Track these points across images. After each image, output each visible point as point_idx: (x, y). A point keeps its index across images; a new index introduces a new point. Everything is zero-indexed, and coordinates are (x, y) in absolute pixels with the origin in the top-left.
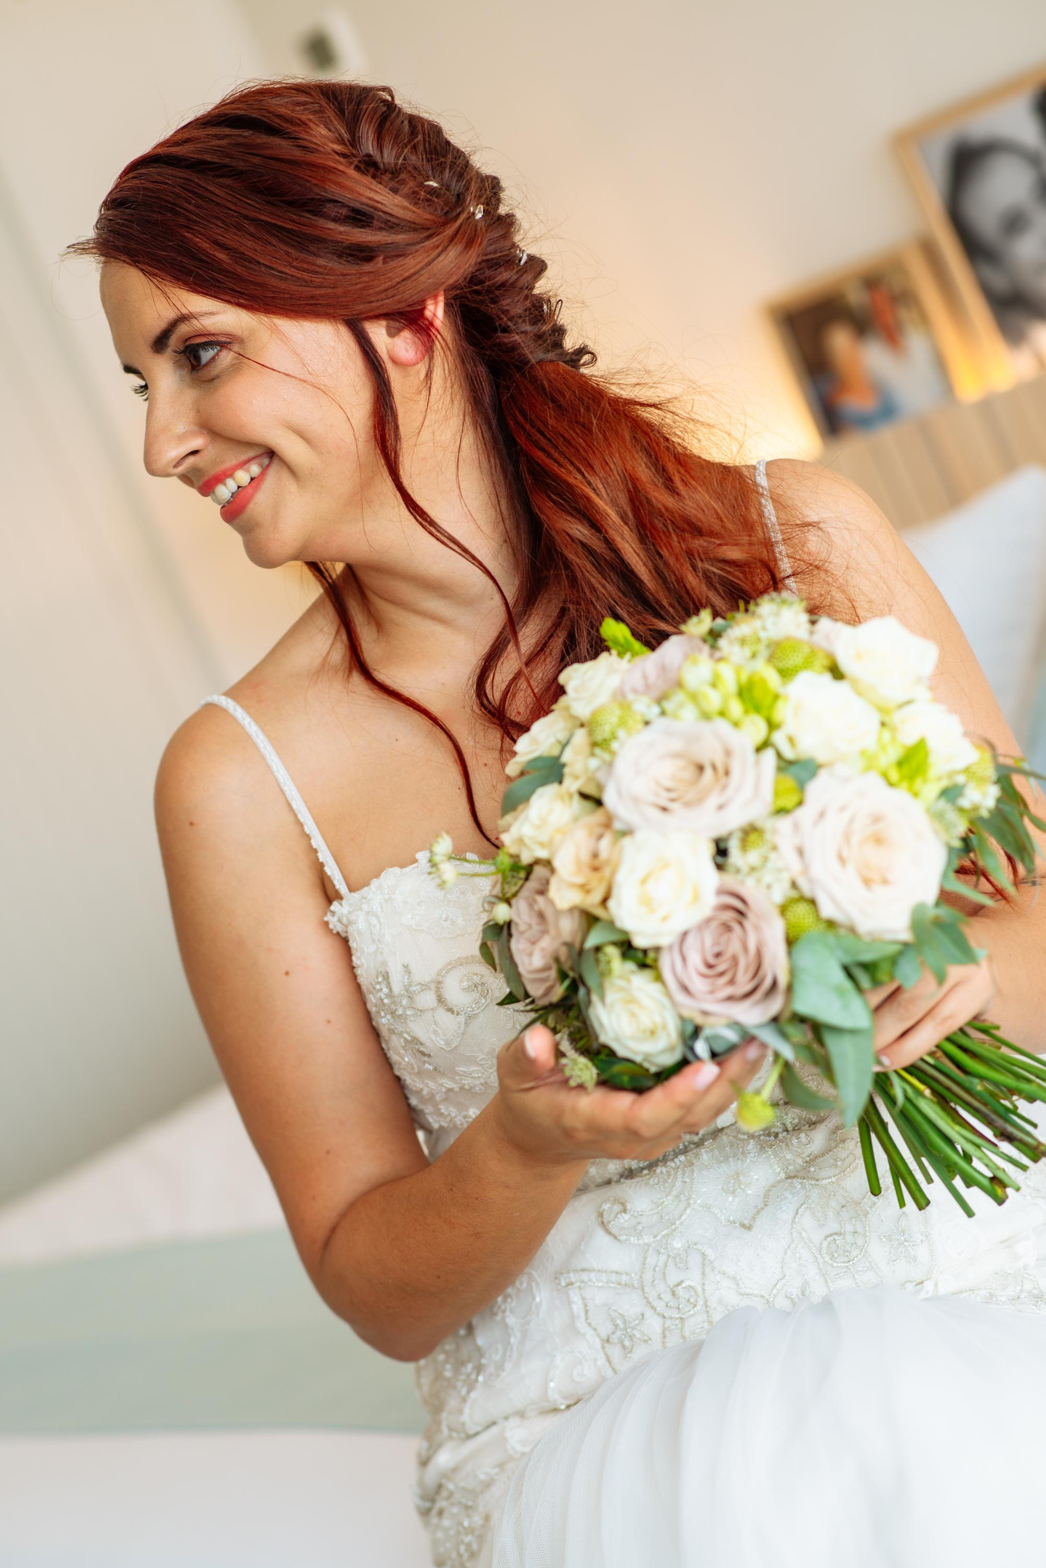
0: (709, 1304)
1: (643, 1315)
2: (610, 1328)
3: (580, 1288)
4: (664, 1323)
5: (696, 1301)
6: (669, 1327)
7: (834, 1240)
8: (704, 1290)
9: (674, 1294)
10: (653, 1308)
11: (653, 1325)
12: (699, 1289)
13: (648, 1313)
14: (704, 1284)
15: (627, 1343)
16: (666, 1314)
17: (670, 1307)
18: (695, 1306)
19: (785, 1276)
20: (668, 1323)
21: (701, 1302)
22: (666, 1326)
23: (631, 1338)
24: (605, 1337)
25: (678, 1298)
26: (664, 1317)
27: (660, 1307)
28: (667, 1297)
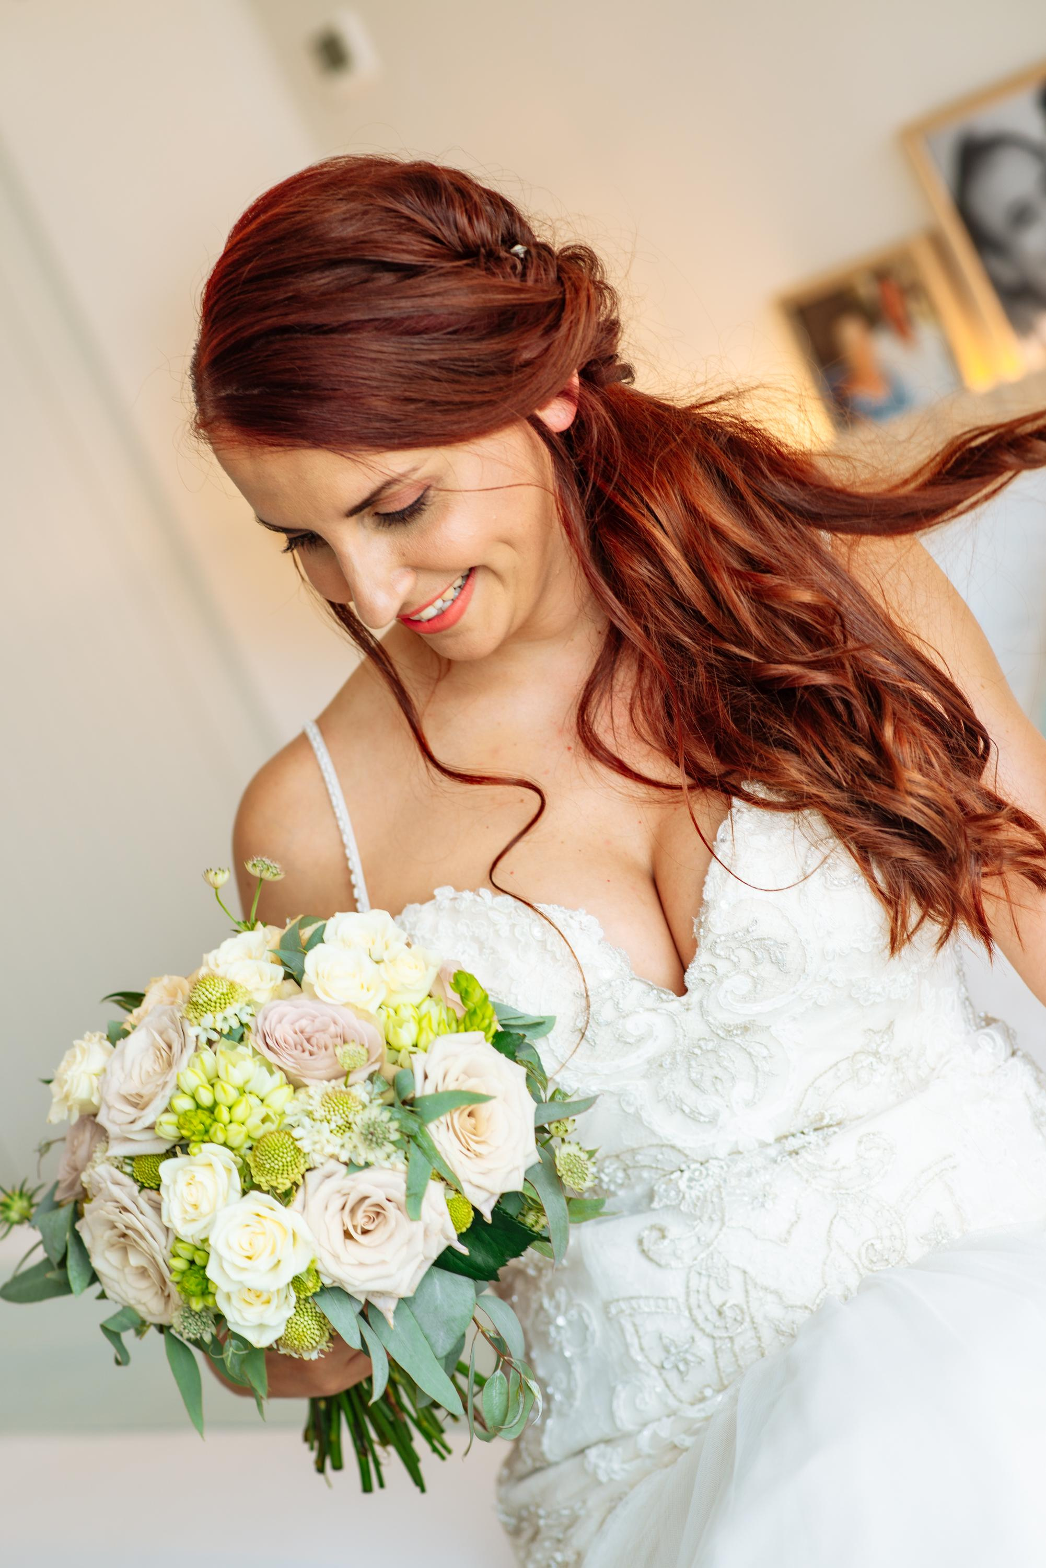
0: (756, 1320)
1: (693, 1339)
2: (663, 1355)
3: (631, 1315)
4: (715, 1344)
5: (743, 1319)
6: (720, 1347)
7: (872, 1244)
8: (748, 1307)
9: (720, 1313)
10: (702, 1330)
11: (704, 1347)
12: (745, 1307)
13: (698, 1335)
14: (748, 1302)
15: (682, 1367)
16: (715, 1335)
17: (718, 1328)
18: (742, 1323)
19: (826, 1285)
20: (719, 1343)
21: (748, 1319)
22: (718, 1346)
23: (686, 1362)
24: (659, 1364)
25: (725, 1318)
26: (713, 1338)
27: (708, 1328)
28: (713, 1317)
